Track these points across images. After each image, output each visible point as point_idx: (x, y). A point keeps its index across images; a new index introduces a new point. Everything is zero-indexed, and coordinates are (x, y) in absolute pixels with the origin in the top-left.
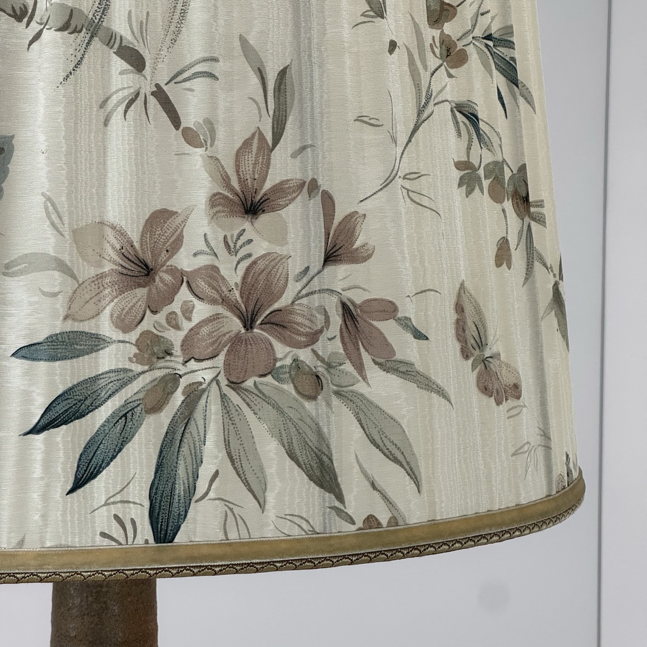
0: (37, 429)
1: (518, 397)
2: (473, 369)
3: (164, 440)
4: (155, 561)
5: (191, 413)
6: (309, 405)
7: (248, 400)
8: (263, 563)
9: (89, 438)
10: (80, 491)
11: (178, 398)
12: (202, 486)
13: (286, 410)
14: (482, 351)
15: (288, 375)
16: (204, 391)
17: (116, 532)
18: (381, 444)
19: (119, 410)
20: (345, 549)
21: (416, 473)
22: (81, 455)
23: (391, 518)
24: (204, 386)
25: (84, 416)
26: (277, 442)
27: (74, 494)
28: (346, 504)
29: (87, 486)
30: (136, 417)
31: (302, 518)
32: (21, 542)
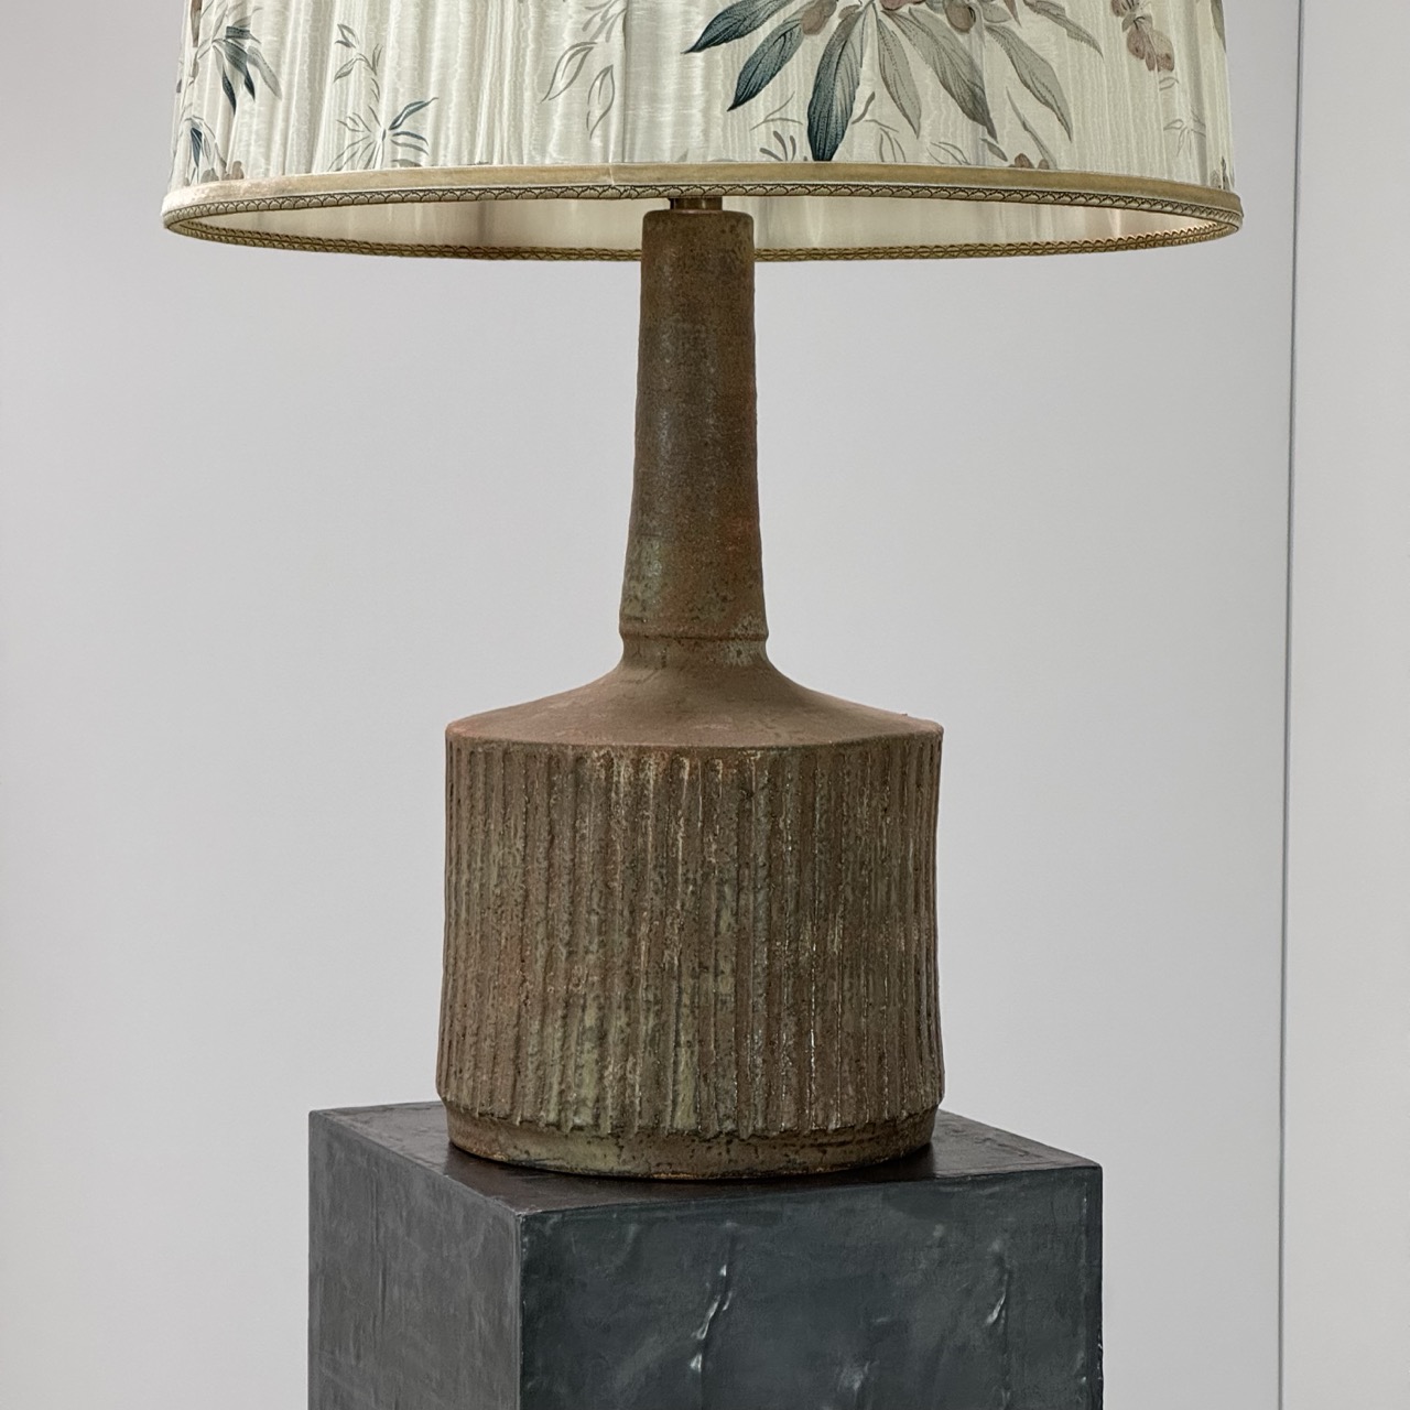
0: (697, 48)
1: (1171, 69)
2: (1124, 28)
3: (821, 63)
4: (814, 177)
5: (848, 35)
6: (962, 38)
7: (902, 26)
8: (918, 187)
9: (747, 59)
10: (740, 108)
11: (835, 21)
12: (858, 109)
13: (940, 39)
14: (1134, 11)
15: (941, 5)
16: (861, 13)
17: (776, 148)
18: (1031, 85)
19: (778, 29)
20: (997, 183)
21: (1067, 119)
22: (741, 74)
23: (1042, 161)
24: (861, 9)
25: (743, 36)
26: (931, 69)
27: (734, 111)
28: (999, 139)
29: (747, 104)
30: (794, 38)
31: (955, 147)
32: (684, 157)
